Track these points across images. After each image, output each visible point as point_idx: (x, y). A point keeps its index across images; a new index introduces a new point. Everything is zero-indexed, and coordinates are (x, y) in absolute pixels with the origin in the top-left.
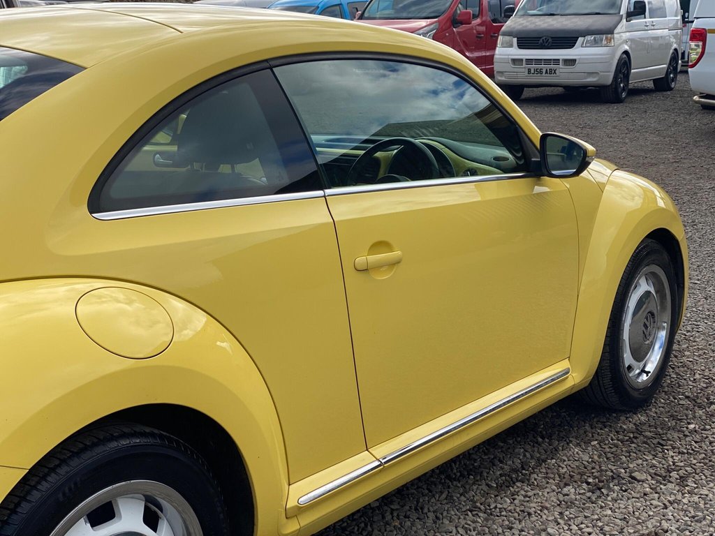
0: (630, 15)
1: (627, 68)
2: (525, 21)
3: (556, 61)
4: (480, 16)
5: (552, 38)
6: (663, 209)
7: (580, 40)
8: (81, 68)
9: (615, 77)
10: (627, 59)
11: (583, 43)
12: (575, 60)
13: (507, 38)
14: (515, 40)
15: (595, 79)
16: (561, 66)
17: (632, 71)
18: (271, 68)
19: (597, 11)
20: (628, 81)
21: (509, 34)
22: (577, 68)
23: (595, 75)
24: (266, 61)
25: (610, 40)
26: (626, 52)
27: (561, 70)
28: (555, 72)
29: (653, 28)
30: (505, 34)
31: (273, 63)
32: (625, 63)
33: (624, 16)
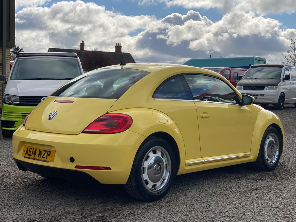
0: (284, 80)
1: (283, 98)
2: (246, 81)
3: (257, 95)
4: (230, 79)
5: (256, 86)
6: (277, 120)
7: (266, 87)
8: (150, 73)
9: (279, 101)
10: (283, 95)
11: (267, 89)
12: (264, 94)
13: (239, 86)
14: (242, 87)
15: (271, 101)
16: (259, 96)
17: (286, 99)
18: (183, 75)
19: (272, 78)
20: (284, 103)
21: (240, 85)
22: (265, 97)
23: (271, 100)
24: (182, 74)
25: (277, 88)
26: (283, 92)
27: (259, 98)
28: (257, 98)
29: (293, 84)
30: (238, 85)
31: (184, 74)
32: (282, 96)
33: (282, 80)
